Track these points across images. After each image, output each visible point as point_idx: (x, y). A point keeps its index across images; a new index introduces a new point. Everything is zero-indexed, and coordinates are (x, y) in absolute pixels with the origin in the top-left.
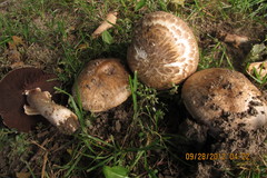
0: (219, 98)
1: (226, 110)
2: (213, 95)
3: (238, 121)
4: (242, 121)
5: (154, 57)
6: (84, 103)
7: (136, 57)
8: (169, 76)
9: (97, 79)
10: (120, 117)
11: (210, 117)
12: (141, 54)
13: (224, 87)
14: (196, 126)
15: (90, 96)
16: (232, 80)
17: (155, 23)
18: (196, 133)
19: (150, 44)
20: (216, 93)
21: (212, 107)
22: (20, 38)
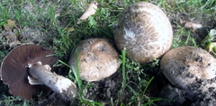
0: (193, 68)
1: (199, 77)
2: (188, 66)
3: (208, 85)
4: (211, 86)
5: (141, 37)
6: (82, 74)
7: (125, 37)
8: (151, 52)
9: (92, 54)
10: (110, 85)
11: (187, 83)
12: (129, 35)
13: (196, 60)
14: (177, 90)
15: (87, 68)
16: (201, 55)
17: (141, 10)
18: (178, 96)
19: (138, 26)
20: (190, 64)
21: (188, 76)
22: (14, 22)
